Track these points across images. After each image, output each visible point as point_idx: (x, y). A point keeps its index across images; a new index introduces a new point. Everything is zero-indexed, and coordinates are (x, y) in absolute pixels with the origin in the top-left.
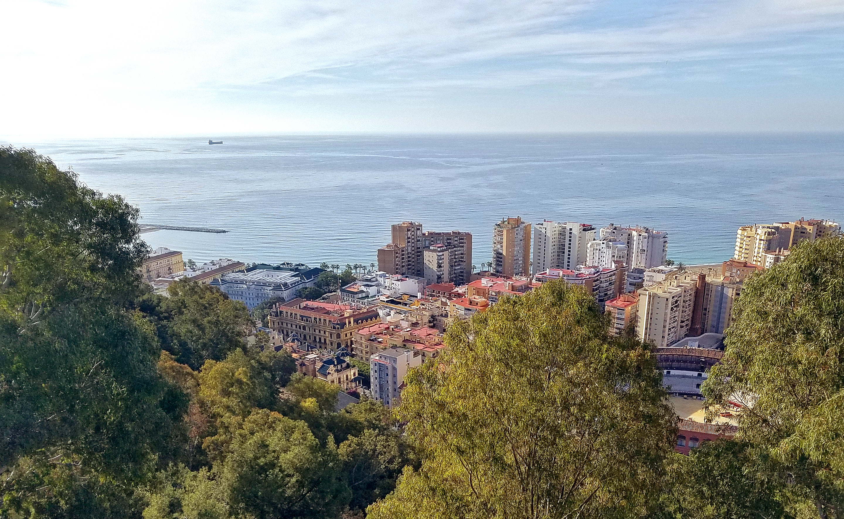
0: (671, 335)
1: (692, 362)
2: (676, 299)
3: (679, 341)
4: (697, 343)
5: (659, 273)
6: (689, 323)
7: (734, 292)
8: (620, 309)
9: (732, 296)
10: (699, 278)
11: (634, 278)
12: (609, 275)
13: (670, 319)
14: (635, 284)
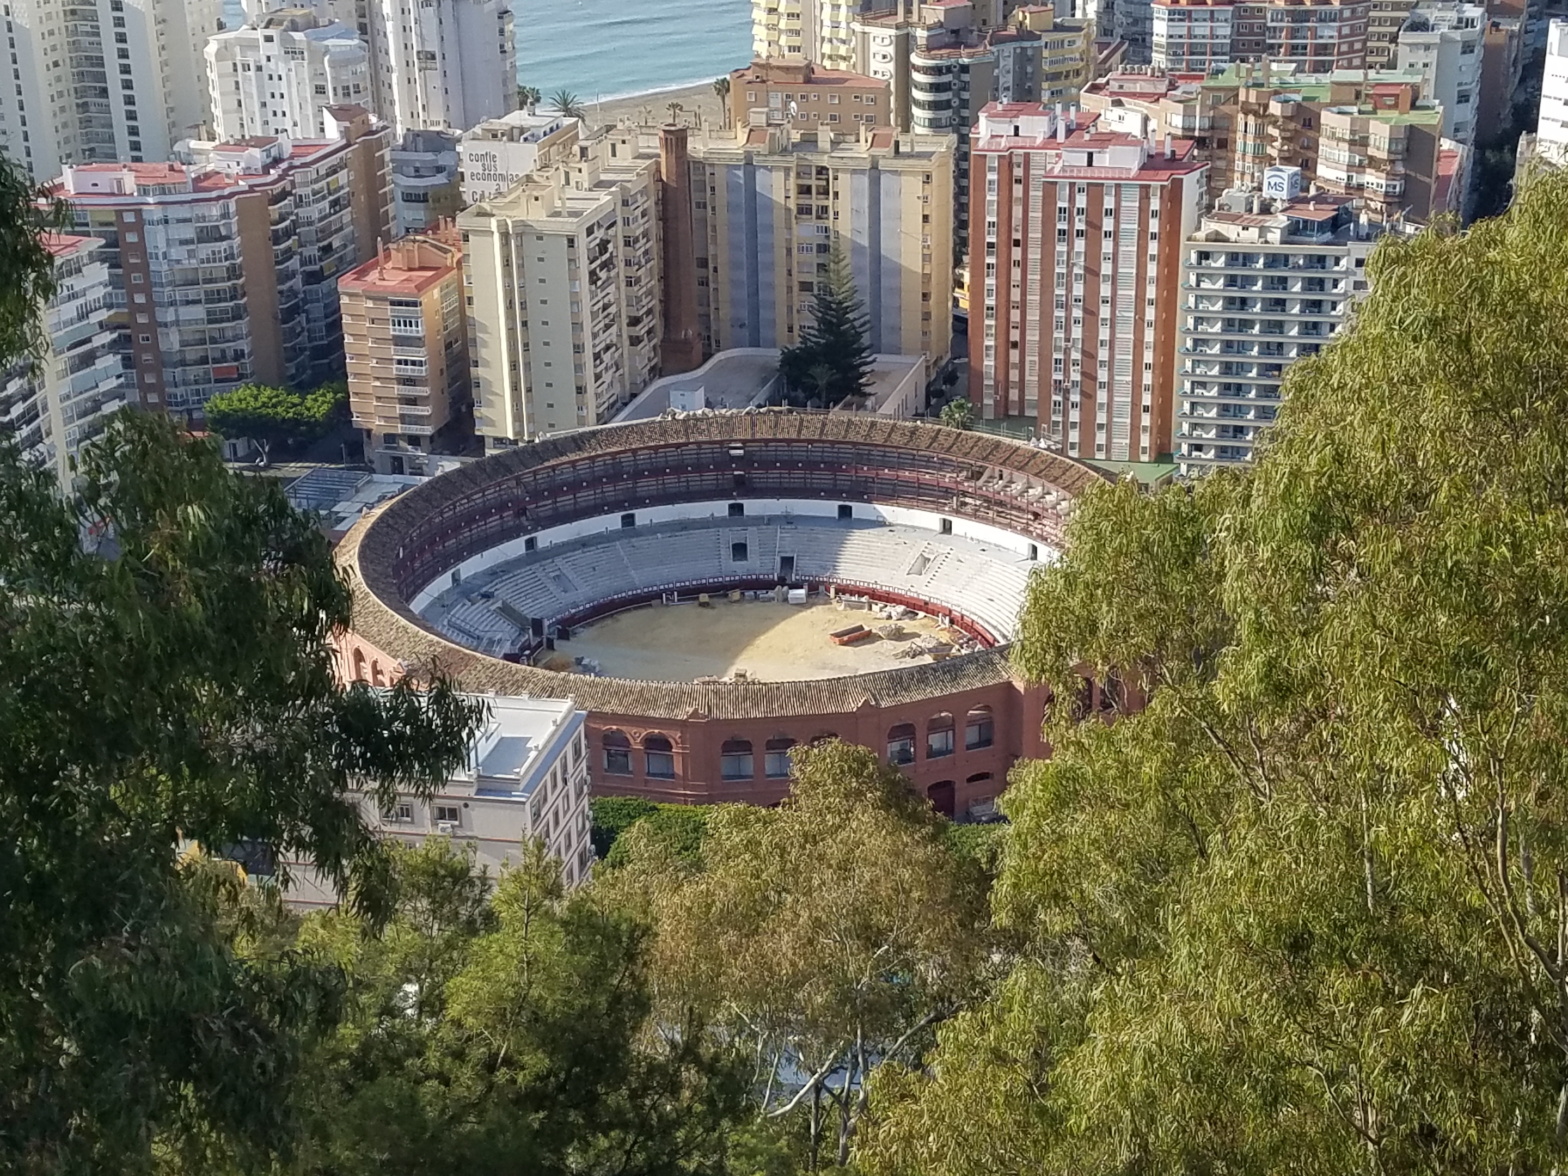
0: (607, 377)
1: (699, 468)
2: (599, 234)
3: (634, 396)
4: (700, 395)
5: (511, 139)
6: (655, 321)
7: (792, 183)
8: (400, 303)
9: (787, 197)
10: (666, 143)
11: (417, 170)
12: (323, 166)
13: (594, 315)
14: (425, 195)
